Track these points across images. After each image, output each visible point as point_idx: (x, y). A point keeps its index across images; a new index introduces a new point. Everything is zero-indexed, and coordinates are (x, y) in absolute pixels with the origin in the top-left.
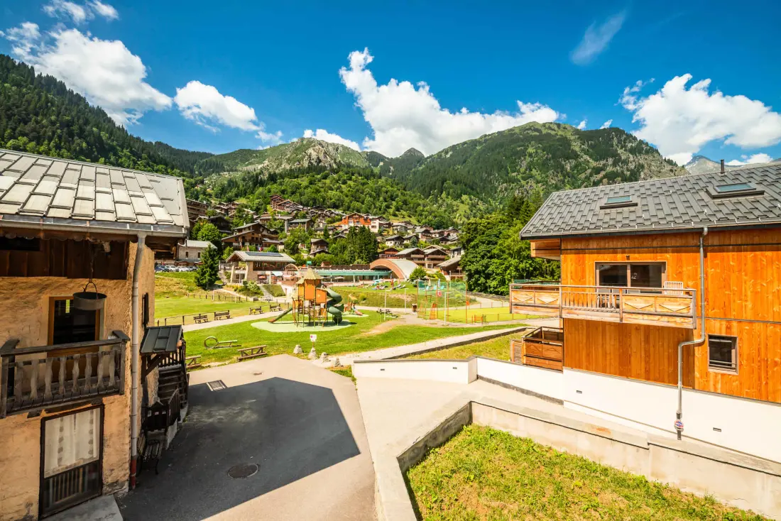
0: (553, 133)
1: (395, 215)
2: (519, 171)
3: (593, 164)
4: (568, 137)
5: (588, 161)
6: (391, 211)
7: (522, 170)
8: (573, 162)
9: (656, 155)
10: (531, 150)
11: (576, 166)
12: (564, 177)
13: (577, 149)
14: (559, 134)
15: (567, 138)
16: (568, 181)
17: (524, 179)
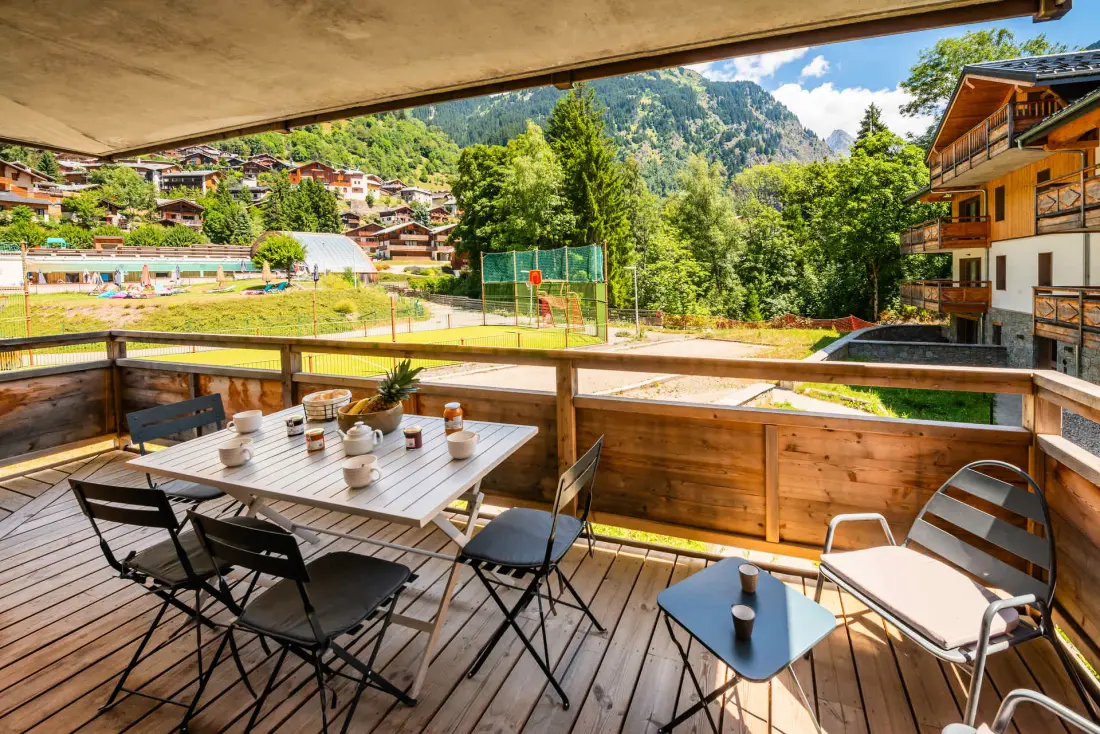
0: (675, 80)
1: (423, 180)
2: (628, 129)
3: (723, 128)
4: (693, 88)
5: (718, 124)
6: (418, 172)
7: (633, 128)
8: (699, 122)
9: (795, 122)
10: (645, 100)
11: (702, 129)
12: (687, 141)
13: (704, 105)
14: (682, 82)
15: (691, 88)
16: (693, 148)
17: (634, 140)
